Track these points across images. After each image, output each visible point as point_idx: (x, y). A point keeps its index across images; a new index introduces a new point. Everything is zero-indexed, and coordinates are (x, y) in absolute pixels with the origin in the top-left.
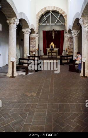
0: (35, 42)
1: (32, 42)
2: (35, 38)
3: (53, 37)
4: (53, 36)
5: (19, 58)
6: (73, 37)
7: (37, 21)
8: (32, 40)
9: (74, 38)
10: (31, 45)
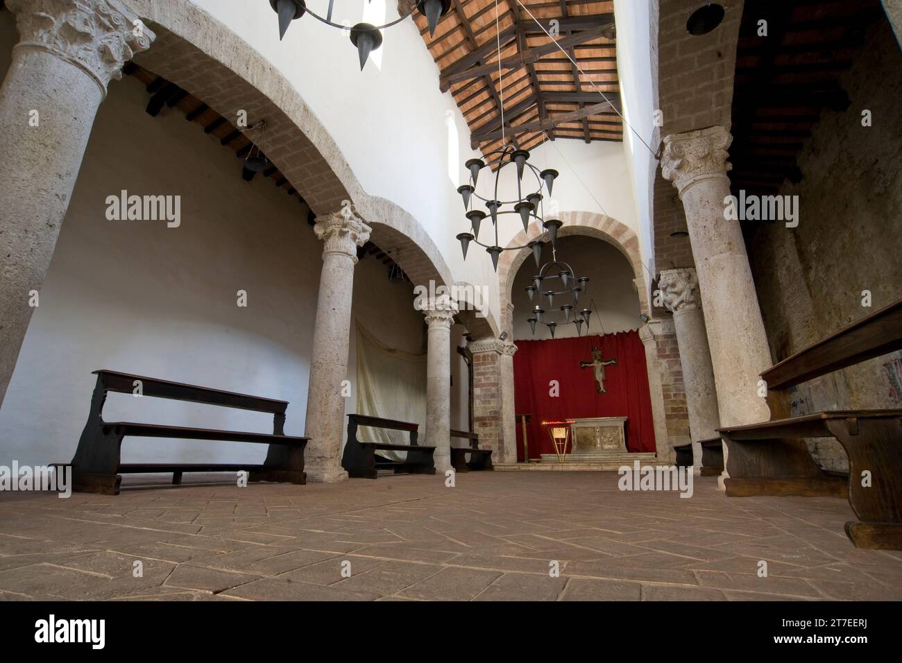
0: (493, 373)
1: (483, 374)
2: (494, 359)
3: (601, 385)
4: (599, 376)
5: (351, 417)
6: (671, 308)
7: (501, 284)
8: (482, 369)
9: (676, 313)
10: (477, 391)
